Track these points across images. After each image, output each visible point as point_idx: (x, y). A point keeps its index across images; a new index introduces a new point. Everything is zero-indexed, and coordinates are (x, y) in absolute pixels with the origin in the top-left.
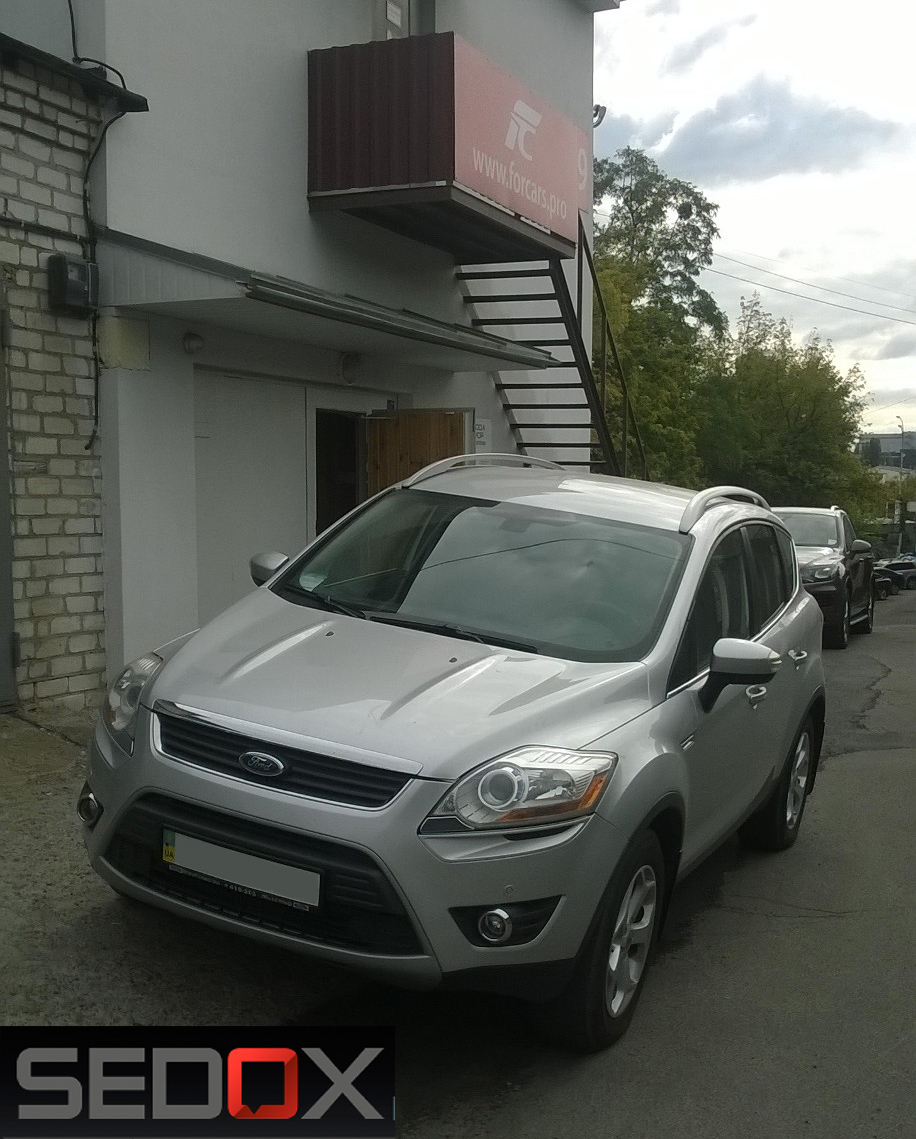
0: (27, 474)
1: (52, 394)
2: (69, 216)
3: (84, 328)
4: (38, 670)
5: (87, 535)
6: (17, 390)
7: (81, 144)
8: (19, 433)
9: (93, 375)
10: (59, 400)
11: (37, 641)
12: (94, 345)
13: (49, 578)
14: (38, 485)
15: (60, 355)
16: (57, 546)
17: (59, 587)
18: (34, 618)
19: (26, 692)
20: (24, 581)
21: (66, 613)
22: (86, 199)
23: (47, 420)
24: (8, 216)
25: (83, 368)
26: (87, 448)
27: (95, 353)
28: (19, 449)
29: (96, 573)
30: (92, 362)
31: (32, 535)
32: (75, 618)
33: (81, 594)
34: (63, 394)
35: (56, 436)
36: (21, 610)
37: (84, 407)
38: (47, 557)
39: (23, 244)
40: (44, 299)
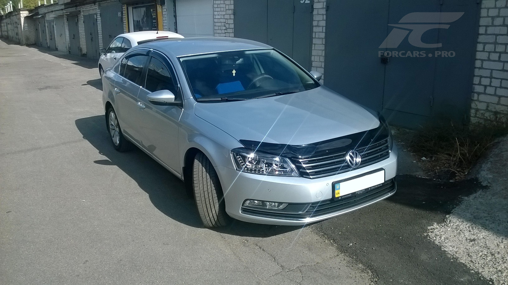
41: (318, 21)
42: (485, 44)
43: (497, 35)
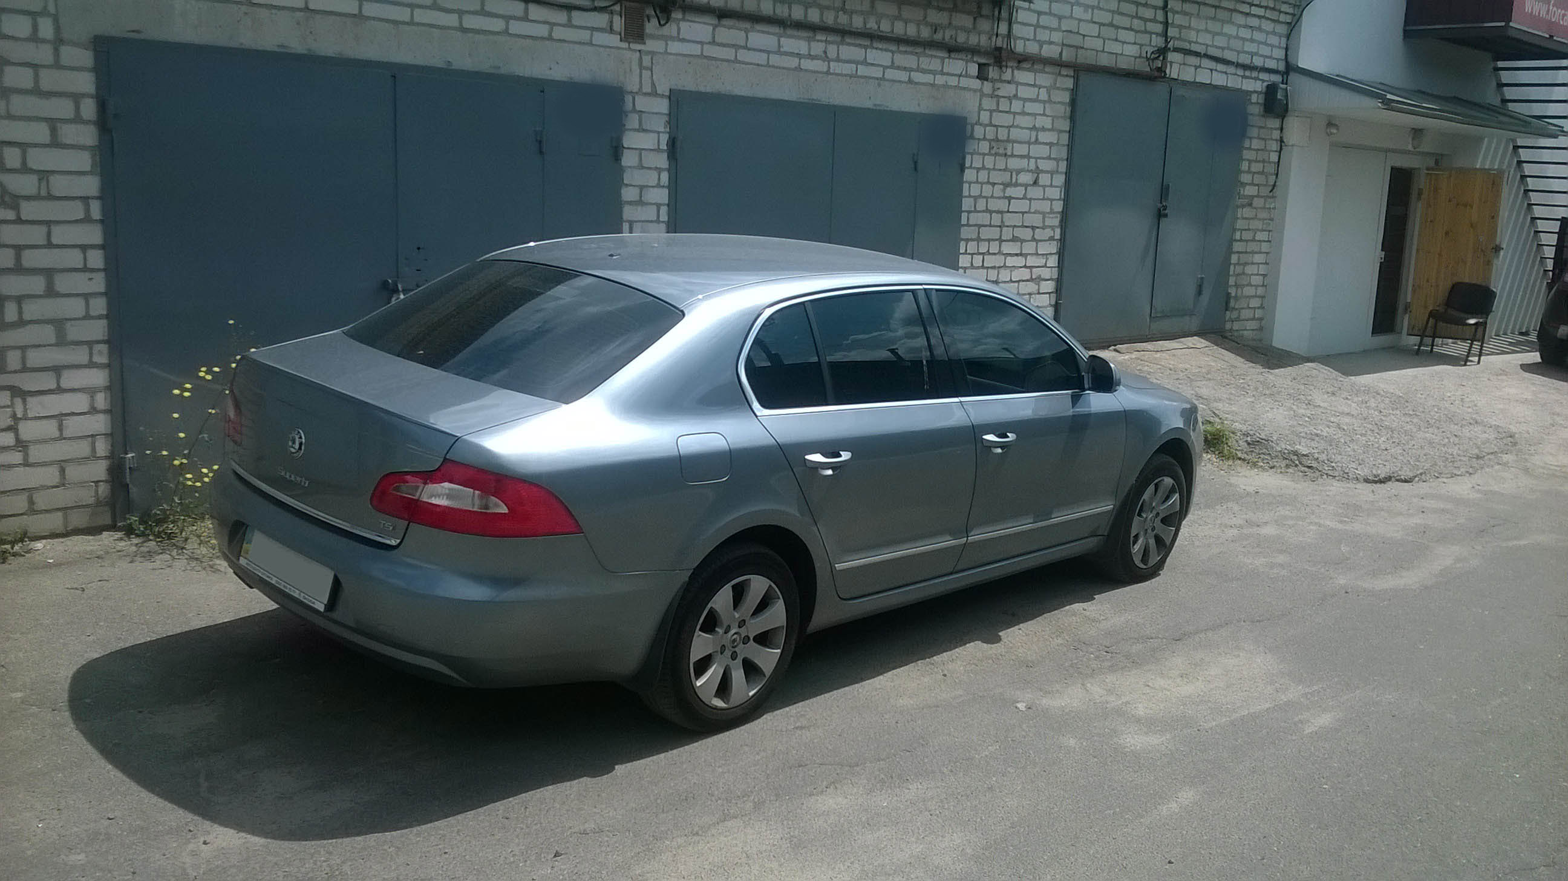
0: (1243, 206)
1: (1259, 161)
2: (1278, 60)
3: (1275, 123)
4: (1235, 315)
5: (1264, 241)
6: (1244, 160)
7: (1288, 19)
8: (1242, 183)
9: (1279, 149)
10: (1262, 165)
11: (1236, 298)
12: (1281, 131)
13: (1246, 264)
14: (1247, 212)
15: (1264, 139)
16: (1252, 247)
17: (1249, 270)
18: (1236, 286)
19: (1228, 326)
20: (1235, 265)
21: (1250, 285)
22: (1287, 49)
23: (1255, 176)
24: (1252, 65)
25: (1275, 146)
26: (1270, 192)
27: (1281, 137)
28: (1242, 192)
29: (1266, 263)
30: (1279, 142)
31: (1241, 240)
32: (1253, 288)
33: (1257, 275)
34: (1264, 161)
35: (1258, 185)
36: (1232, 281)
37: (1271, 169)
38: (1246, 252)
39: (1256, 79)
40: (1262, 109)
41: (642, 188)
42: (967, 240)
43: (980, 226)
